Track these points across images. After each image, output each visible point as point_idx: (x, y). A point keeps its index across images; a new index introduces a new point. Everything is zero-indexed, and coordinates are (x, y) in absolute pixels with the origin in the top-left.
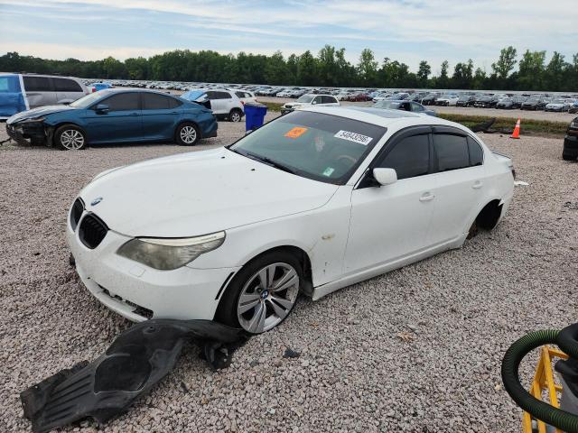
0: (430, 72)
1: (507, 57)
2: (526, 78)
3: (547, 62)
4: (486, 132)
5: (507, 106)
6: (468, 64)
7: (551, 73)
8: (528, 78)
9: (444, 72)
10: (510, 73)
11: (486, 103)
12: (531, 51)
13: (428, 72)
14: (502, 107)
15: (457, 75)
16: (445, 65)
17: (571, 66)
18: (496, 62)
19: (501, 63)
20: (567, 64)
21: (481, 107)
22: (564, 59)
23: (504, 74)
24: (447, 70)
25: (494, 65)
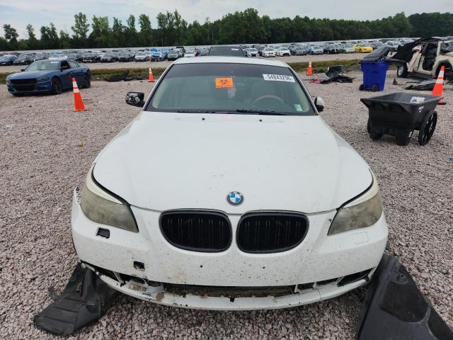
0: (18, 35)
1: (81, 21)
2: (100, 38)
3: (111, 25)
4: (125, 80)
5: (109, 60)
6: (51, 27)
7: (118, 34)
8: (102, 38)
9: (31, 35)
10: (88, 34)
11: (92, 59)
12: (97, 17)
13: (15, 35)
14: (105, 61)
15: (45, 37)
16: (29, 28)
17: (128, 28)
18: (74, 26)
19: (78, 26)
20: (125, 27)
21: (89, 62)
22: (122, 23)
23: (83, 35)
24: (34, 33)
25: (73, 28)
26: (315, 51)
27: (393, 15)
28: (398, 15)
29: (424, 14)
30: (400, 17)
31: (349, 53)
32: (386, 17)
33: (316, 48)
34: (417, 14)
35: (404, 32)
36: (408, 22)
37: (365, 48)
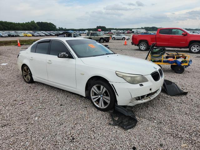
26: (3, 35)
27: (30, 22)
28: (32, 22)
29: (42, 22)
30: (33, 23)
31: (21, 36)
32: (27, 22)
33: (3, 34)
34: (39, 22)
35: (37, 29)
36: (37, 25)
37: (28, 35)
